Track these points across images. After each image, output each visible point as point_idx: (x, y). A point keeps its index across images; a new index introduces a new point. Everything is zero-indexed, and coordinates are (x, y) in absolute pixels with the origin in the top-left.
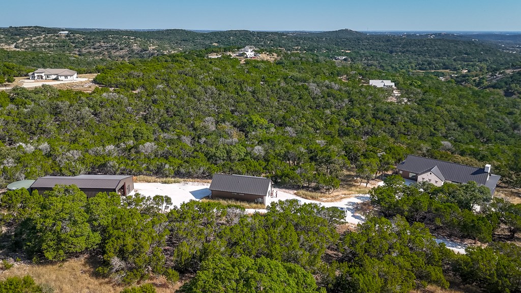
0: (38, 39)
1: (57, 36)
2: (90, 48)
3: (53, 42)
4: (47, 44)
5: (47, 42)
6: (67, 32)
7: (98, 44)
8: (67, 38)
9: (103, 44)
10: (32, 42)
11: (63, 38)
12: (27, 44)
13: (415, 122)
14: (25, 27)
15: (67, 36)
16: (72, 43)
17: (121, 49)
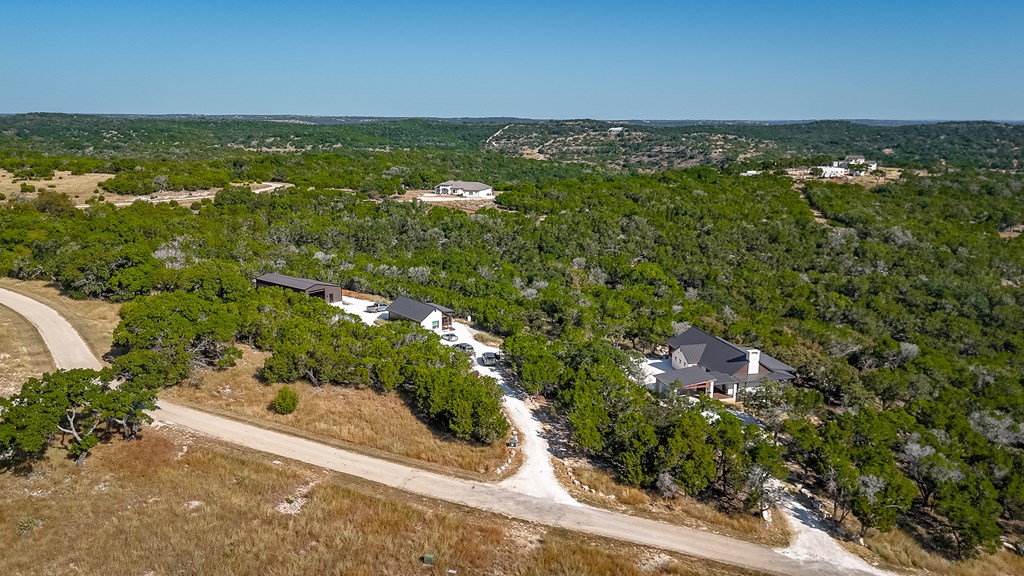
0: (574, 140)
1: (605, 135)
2: (643, 155)
3: (593, 145)
4: (585, 147)
5: (586, 144)
6: (620, 129)
7: (658, 148)
8: (618, 139)
9: (664, 149)
10: (565, 144)
11: (612, 138)
12: (556, 148)
13: (987, 319)
14: (570, 121)
15: (618, 135)
16: (623, 146)
17: (691, 158)
